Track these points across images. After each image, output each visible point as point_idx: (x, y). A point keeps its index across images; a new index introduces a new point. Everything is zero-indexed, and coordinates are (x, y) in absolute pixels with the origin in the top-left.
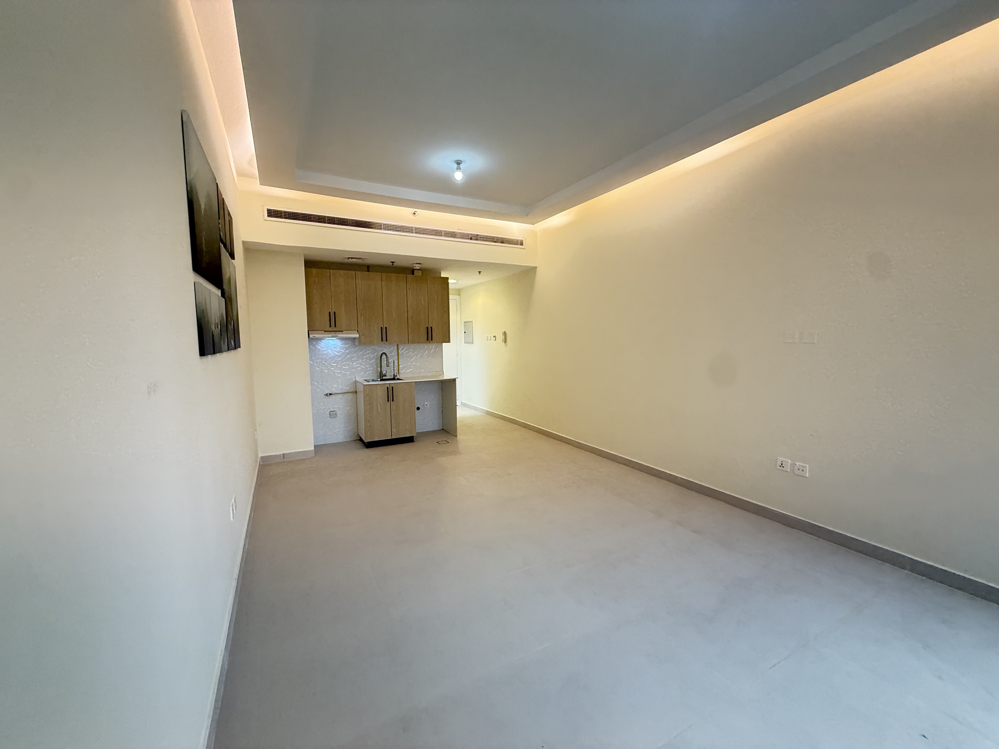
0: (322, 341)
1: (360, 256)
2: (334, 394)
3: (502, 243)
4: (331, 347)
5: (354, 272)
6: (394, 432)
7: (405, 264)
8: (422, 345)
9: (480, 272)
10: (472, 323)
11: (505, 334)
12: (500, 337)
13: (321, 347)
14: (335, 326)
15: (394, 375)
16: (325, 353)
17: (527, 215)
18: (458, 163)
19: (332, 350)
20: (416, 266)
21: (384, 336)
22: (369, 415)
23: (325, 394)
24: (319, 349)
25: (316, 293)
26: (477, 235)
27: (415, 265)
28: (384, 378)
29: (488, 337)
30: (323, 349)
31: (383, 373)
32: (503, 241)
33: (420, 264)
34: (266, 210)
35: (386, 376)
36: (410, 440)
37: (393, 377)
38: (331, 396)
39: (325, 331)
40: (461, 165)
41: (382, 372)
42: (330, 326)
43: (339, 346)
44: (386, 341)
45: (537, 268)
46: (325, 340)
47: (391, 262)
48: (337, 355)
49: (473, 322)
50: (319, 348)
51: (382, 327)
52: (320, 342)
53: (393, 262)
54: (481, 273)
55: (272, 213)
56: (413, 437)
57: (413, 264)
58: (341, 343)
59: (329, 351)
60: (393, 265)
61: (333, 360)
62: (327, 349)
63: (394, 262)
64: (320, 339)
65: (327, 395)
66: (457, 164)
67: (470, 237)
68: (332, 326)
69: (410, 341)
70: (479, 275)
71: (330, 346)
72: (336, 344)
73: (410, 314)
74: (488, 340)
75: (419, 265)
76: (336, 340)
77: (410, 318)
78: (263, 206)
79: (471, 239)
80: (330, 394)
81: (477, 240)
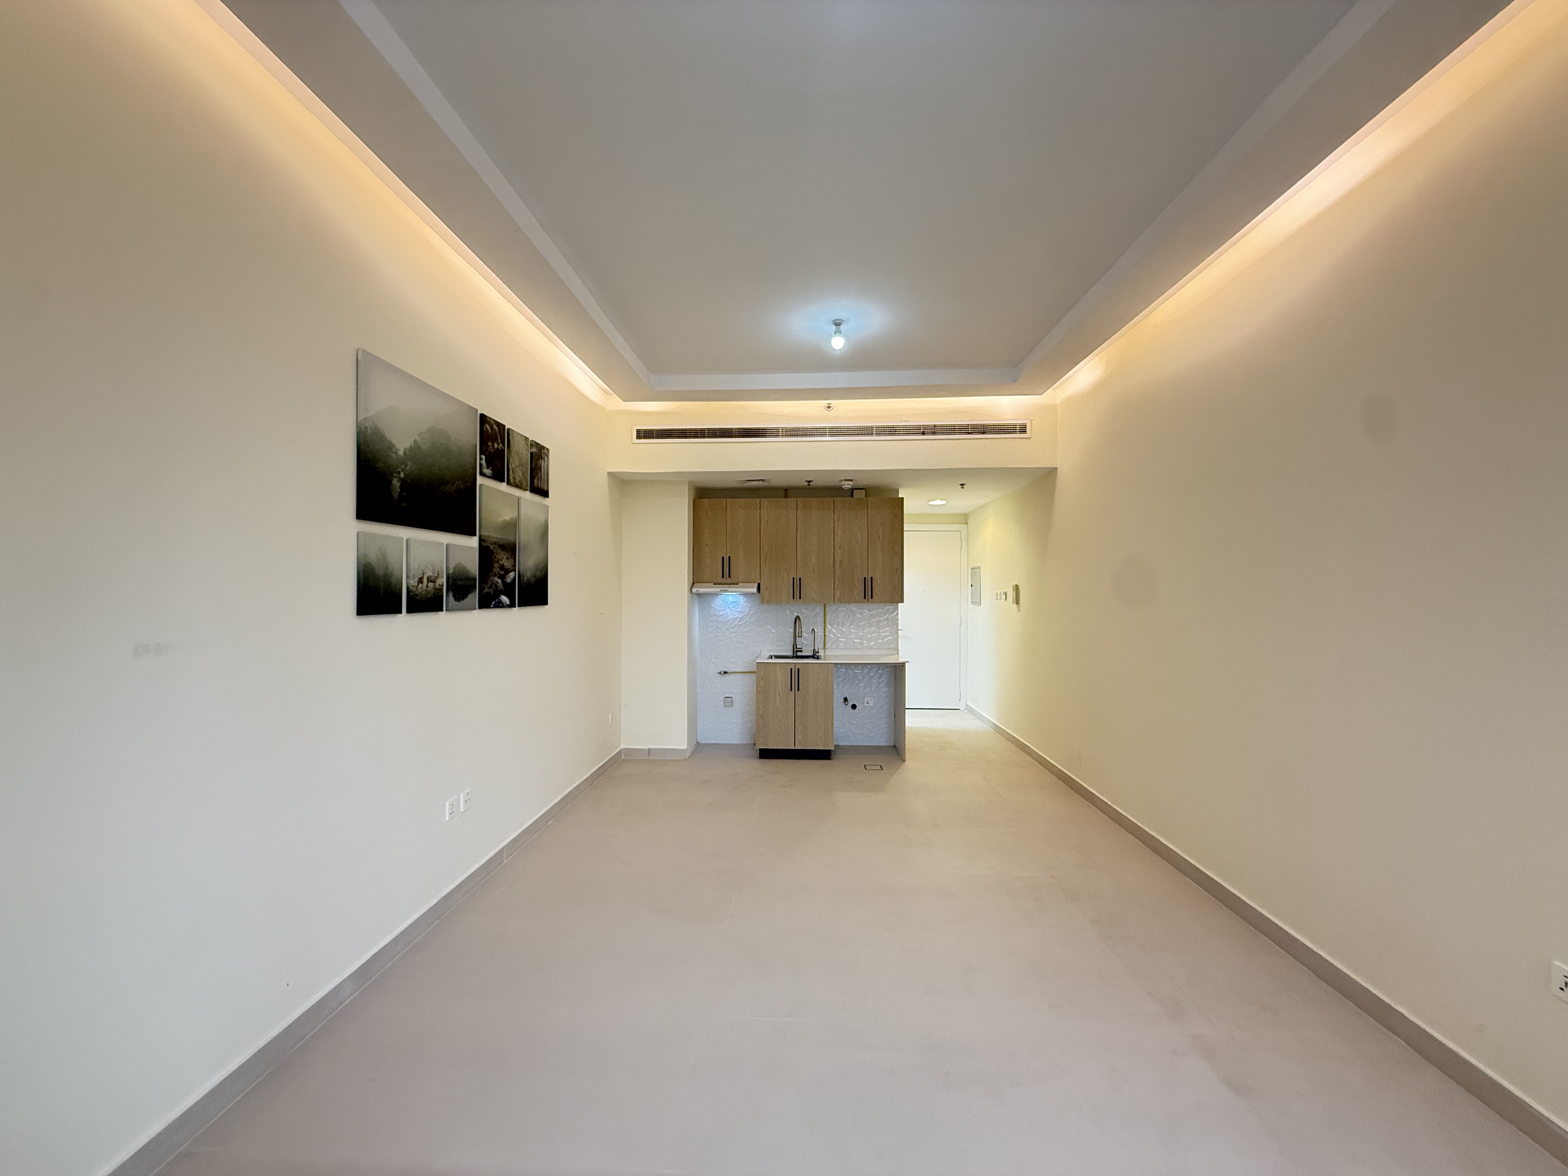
0: (719, 597)
1: (761, 476)
2: (730, 673)
3: (984, 433)
4: (730, 606)
5: (758, 500)
6: (798, 739)
7: (832, 481)
8: (853, 607)
9: (962, 485)
10: (980, 570)
11: (1017, 588)
12: (1011, 595)
13: (717, 606)
14: (729, 577)
15: (814, 650)
16: (721, 614)
17: (1015, 382)
18: (838, 324)
19: (731, 609)
20: (844, 485)
21: (797, 591)
22: (763, 708)
23: (719, 672)
24: (715, 608)
25: (708, 532)
26: (935, 426)
27: (843, 483)
28: (799, 654)
29: (997, 594)
30: (719, 609)
31: (798, 647)
32: (983, 430)
33: (851, 480)
34: (636, 430)
35: (801, 651)
36: (824, 755)
37: (811, 654)
38: (727, 674)
39: (715, 584)
40: (841, 326)
41: (796, 645)
42: (723, 577)
43: (741, 605)
44: (800, 598)
45: (1058, 469)
46: (723, 595)
47: (806, 481)
48: (738, 618)
49: (981, 568)
50: (714, 606)
51: (795, 577)
52: (716, 598)
53: (809, 482)
54: (964, 486)
55: (644, 434)
56: (829, 751)
57: (841, 481)
58: (743, 599)
59: (728, 611)
60: (809, 485)
61: (732, 623)
62: (725, 608)
63: (812, 481)
64: (716, 595)
65: (720, 673)
66: (836, 325)
67: (922, 430)
68: (725, 576)
69: (836, 598)
70: (962, 489)
71: (730, 604)
72: (737, 602)
73: (838, 557)
74: (997, 599)
75: (851, 483)
76: (738, 595)
77: (837, 563)
78: (632, 426)
79: (923, 434)
80: (725, 673)
81: (934, 433)
